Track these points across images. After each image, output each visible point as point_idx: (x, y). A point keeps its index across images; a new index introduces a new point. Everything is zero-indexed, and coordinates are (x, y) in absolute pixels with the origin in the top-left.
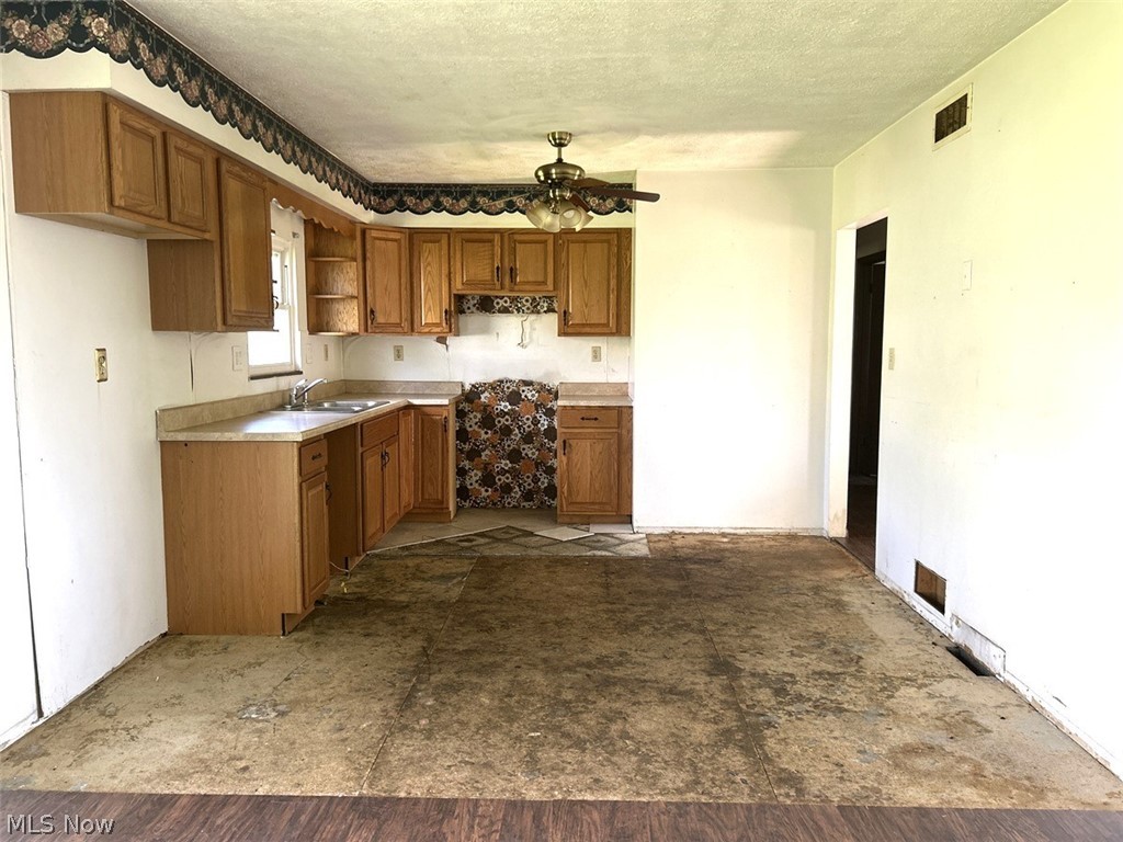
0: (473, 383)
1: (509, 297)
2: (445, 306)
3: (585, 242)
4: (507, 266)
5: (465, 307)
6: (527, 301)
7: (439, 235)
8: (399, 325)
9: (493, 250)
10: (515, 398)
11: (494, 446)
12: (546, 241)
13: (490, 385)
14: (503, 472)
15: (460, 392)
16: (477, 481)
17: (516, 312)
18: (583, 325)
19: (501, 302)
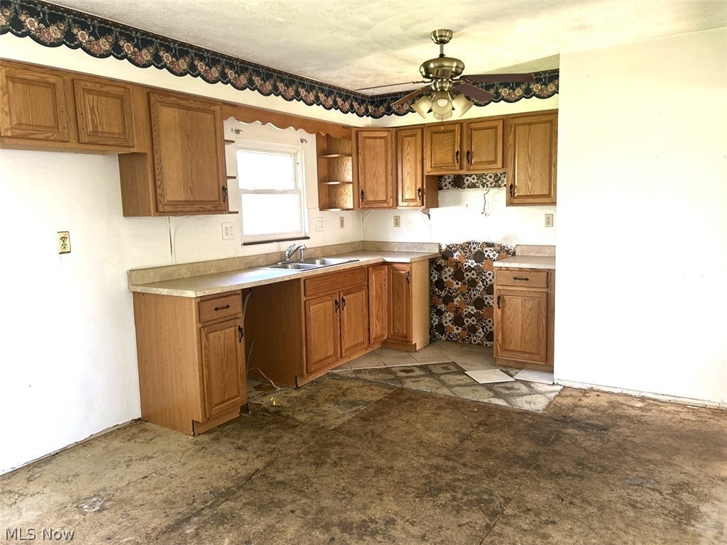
0: (448, 244)
1: (476, 175)
2: (419, 186)
3: (530, 124)
4: (465, 150)
5: (443, 184)
6: (490, 177)
7: (415, 130)
8: (385, 201)
9: (454, 138)
10: (479, 256)
11: (463, 295)
12: (497, 126)
13: (461, 246)
14: (470, 315)
15: (437, 252)
16: (450, 321)
17: (481, 187)
18: (527, 196)
19: (470, 179)
